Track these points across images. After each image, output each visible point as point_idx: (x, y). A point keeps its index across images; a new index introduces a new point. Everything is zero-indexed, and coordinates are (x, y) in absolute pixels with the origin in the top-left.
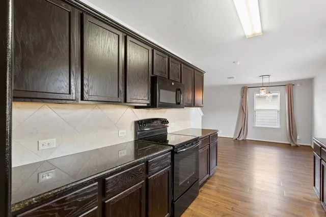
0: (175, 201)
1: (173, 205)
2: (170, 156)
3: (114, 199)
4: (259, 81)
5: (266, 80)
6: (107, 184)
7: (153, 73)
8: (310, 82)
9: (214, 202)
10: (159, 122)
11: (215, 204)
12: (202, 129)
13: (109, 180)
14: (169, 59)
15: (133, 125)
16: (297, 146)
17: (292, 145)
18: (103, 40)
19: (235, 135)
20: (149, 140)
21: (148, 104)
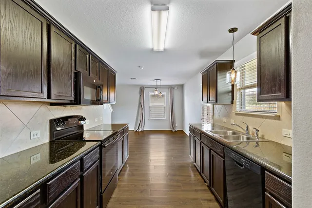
0: (103, 193)
1: (101, 197)
2: (99, 151)
3: (55, 204)
4: (154, 83)
5: (158, 83)
6: (49, 189)
7: (75, 69)
8: (182, 87)
9: (131, 185)
10: (76, 119)
11: (133, 186)
12: (112, 124)
13: (51, 184)
14: (89, 56)
15: (48, 123)
16: (176, 131)
17: (173, 131)
18: (24, 24)
19: (135, 128)
20: (69, 139)
21: (71, 101)
